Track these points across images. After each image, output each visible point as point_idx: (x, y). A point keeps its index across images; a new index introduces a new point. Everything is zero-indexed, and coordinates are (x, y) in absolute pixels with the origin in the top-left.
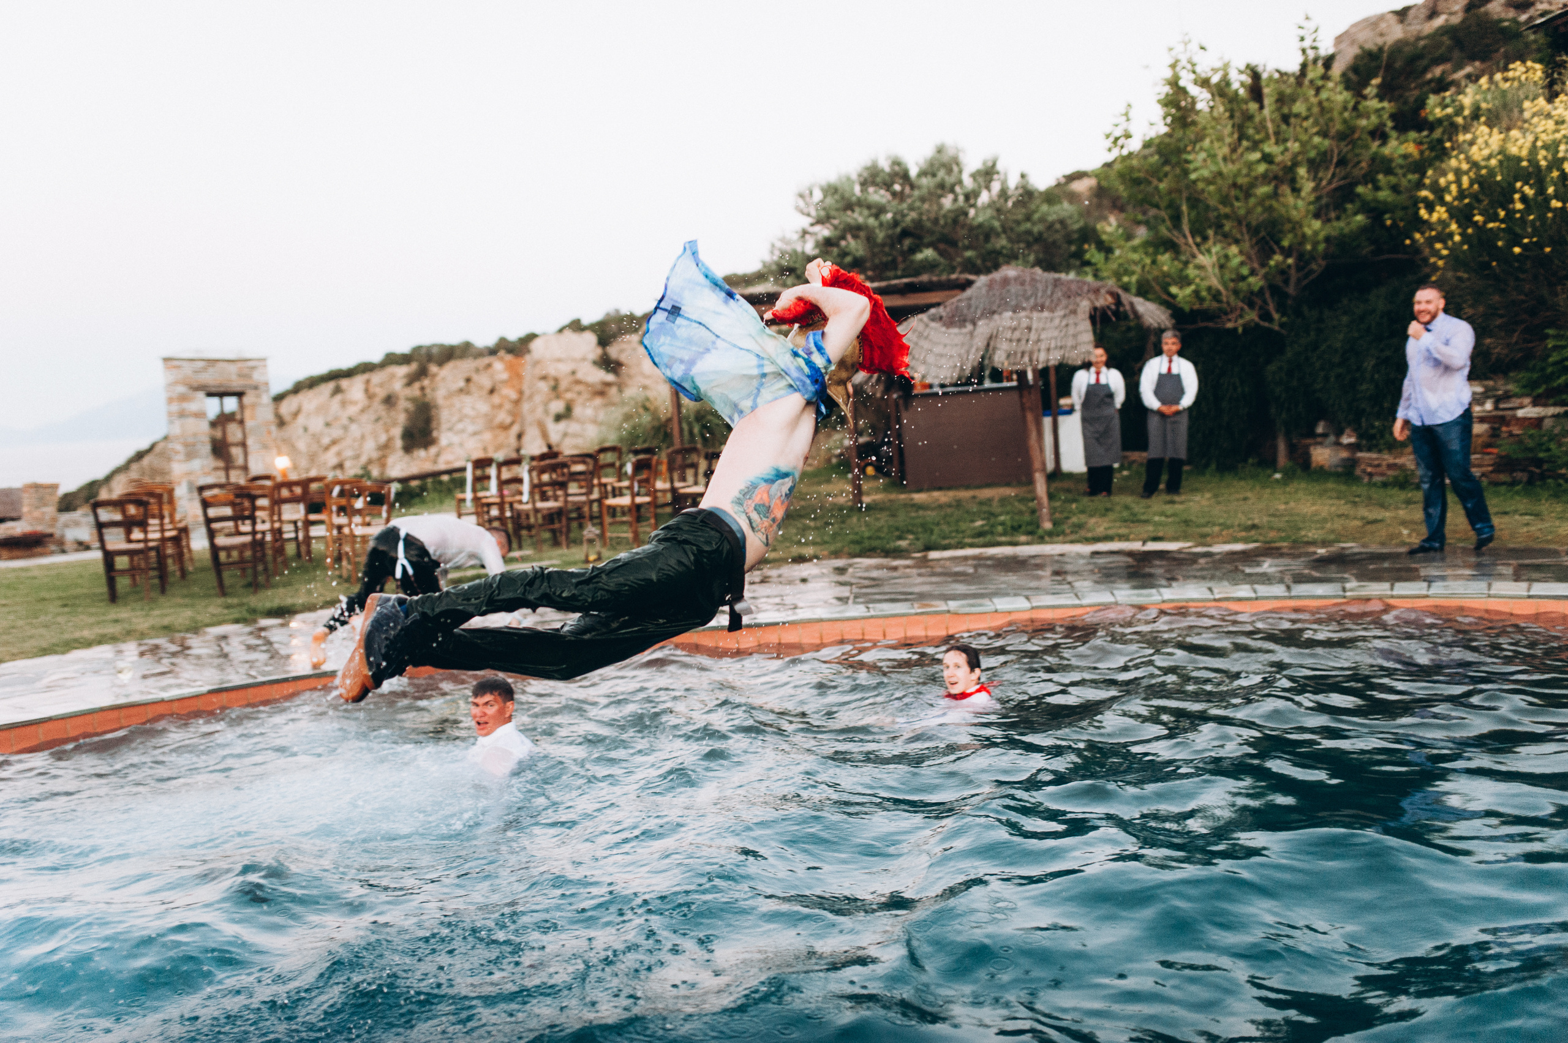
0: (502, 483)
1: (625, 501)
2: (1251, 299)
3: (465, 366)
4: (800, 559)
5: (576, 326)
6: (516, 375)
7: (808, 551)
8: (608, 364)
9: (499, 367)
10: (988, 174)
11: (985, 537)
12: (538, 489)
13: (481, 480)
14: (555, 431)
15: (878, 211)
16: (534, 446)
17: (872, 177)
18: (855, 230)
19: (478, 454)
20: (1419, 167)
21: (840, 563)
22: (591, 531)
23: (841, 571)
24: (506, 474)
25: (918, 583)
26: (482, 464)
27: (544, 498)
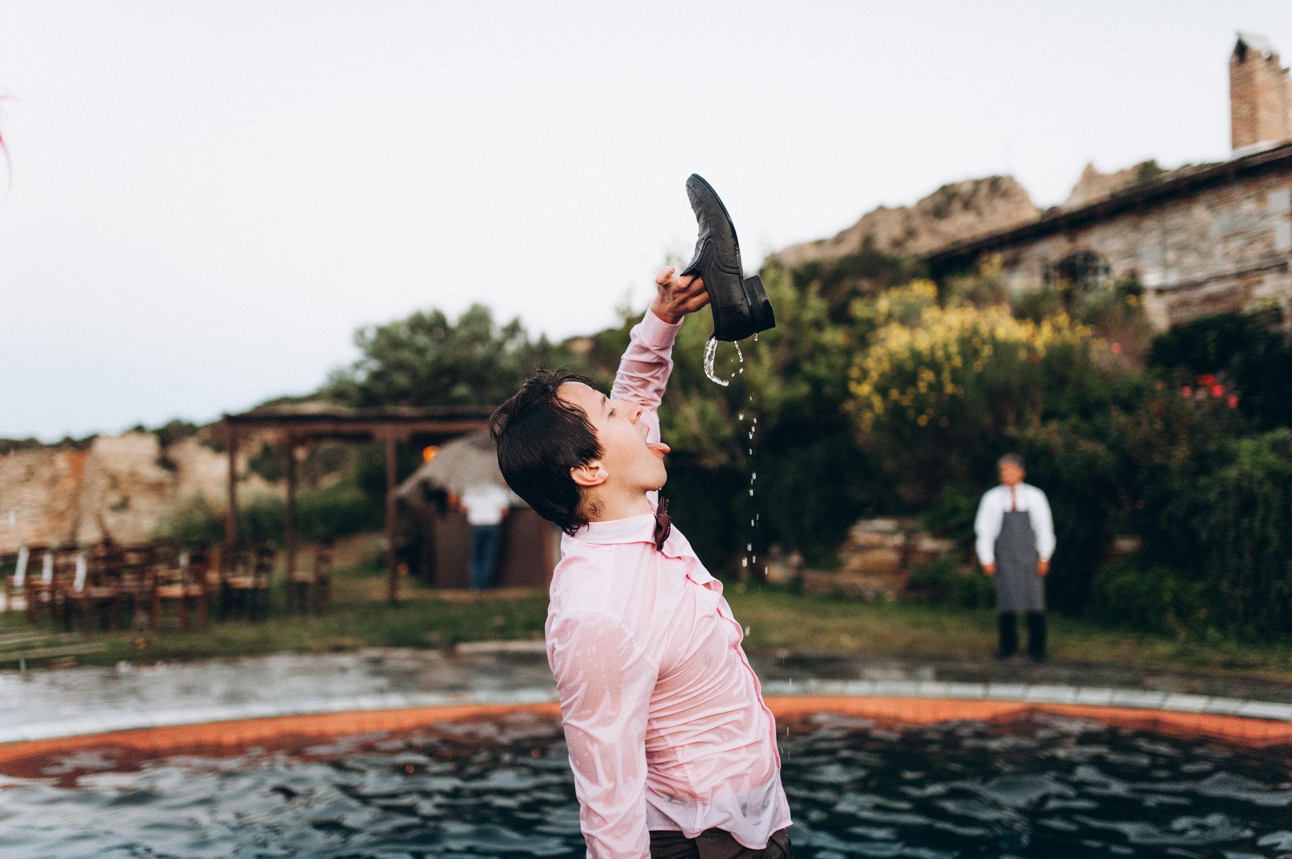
0: (56, 570)
1: (176, 591)
2: (723, 444)
3: (28, 458)
4: (339, 649)
5: (140, 429)
6: (77, 470)
7: (347, 641)
8: (166, 463)
9: (62, 461)
10: (514, 329)
11: (505, 633)
12: (93, 578)
13: (34, 566)
14: (111, 520)
15: (421, 351)
16: (89, 534)
17: (418, 323)
18: (400, 366)
19: (34, 540)
20: (848, 352)
21: (375, 653)
22: (141, 618)
23: (377, 661)
24: (62, 560)
25: (447, 674)
26: (36, 552)
27: (97, 584)
